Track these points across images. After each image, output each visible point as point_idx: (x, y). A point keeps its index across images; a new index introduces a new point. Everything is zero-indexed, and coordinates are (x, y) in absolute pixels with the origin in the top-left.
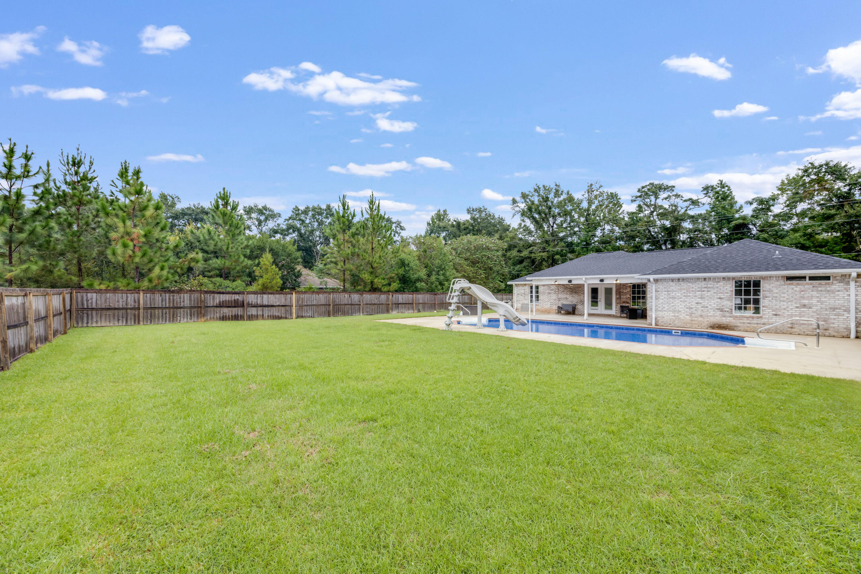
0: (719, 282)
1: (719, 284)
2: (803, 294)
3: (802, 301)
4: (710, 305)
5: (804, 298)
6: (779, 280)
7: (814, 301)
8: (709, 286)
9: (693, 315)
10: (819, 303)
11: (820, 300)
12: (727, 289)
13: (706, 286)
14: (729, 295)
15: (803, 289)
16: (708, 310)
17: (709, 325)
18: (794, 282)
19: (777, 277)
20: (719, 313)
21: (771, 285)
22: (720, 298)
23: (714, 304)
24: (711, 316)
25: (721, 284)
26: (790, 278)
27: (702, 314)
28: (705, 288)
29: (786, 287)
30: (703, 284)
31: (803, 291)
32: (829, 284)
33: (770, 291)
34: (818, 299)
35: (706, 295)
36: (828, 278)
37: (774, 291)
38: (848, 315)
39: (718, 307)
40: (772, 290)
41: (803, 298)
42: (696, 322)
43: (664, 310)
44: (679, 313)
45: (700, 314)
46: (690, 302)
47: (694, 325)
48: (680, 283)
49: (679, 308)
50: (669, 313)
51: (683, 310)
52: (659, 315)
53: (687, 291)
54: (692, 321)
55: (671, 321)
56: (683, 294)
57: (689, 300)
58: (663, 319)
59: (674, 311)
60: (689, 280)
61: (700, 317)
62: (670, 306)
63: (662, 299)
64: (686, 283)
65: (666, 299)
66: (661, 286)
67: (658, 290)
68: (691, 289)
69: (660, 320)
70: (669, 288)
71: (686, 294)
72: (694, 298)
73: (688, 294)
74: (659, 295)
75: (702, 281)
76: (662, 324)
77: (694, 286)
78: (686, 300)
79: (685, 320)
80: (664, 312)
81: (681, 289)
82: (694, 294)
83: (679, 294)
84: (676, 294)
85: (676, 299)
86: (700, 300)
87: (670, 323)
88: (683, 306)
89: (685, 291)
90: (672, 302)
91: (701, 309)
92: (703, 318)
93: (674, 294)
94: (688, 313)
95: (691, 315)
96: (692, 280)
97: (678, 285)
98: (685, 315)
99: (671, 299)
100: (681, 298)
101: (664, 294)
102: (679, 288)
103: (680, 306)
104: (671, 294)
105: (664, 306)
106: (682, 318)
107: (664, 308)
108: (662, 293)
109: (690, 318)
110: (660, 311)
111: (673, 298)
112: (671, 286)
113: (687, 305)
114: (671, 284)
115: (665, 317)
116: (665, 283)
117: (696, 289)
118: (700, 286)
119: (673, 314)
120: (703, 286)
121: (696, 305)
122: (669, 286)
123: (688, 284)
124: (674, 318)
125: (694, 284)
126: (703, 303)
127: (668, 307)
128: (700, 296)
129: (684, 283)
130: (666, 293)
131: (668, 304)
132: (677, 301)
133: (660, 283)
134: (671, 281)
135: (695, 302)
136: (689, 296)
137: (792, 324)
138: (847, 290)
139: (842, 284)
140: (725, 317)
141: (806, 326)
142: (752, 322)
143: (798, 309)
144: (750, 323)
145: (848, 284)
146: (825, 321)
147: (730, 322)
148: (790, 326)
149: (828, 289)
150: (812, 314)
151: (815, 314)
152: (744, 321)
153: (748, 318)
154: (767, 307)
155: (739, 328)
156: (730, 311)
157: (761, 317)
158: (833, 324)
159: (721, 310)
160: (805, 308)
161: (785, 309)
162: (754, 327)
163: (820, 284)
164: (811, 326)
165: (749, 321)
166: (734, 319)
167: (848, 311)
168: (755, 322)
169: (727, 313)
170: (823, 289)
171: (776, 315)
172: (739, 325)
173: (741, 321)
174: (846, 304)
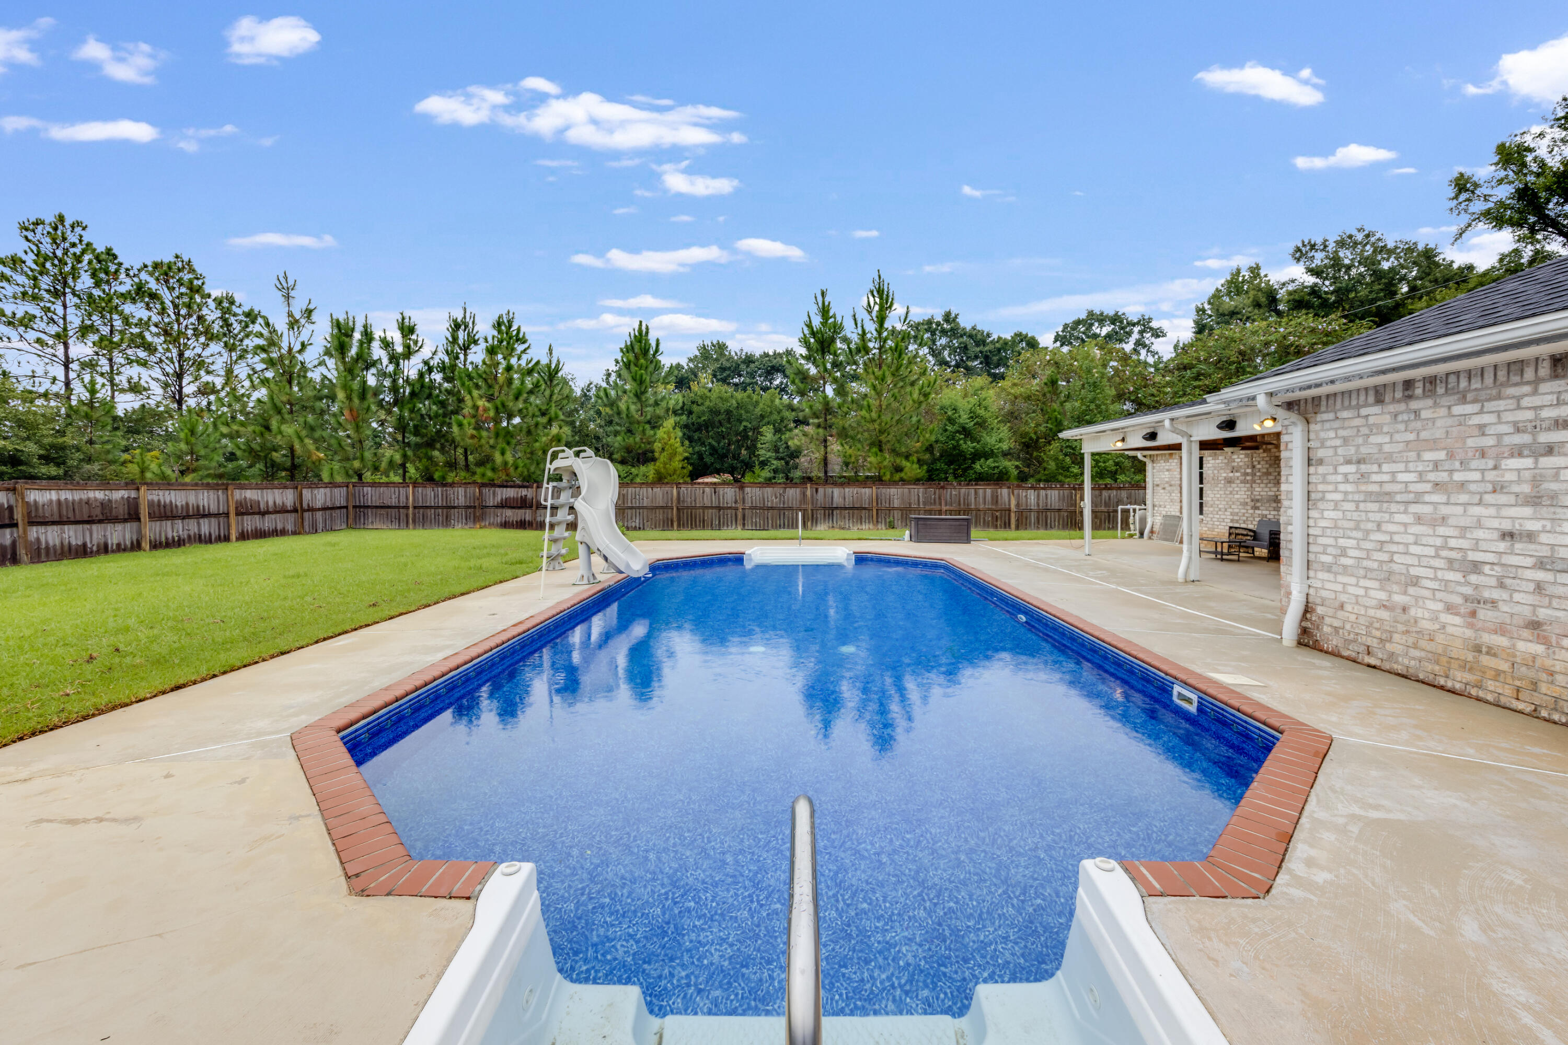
13: (1563, 411)
28: (1560, 425)
30: (1546, 399)
42: (1505, 666)
43: (1345, 567)
44: (1411, 590)
45: (1527, 611)
46: (1463, 522)
47: (1491, 685)
48: (1414, 405)
49: (1409, 560)
50: (1363, 583)
51: (1429, 573)
52: (1324, 594)
53: (1451, 456)
54: (1478, 649)
55: (1368, 634)
56: (1432, 476)
57: (1460, 510)
58: (1340, 614)
59: (1387, 579)
60: (1463, 384)
61: (1526, 633)
62: (1367, 545)
63: (1336, 503)
64: (1445, 401)
65: (1350, 506)
66: (1332, 434)
67: (1321, 453)
68: (1470, 442)
69: (1328, 620)
70: (1366, 442)
71: (1443, 476)
72: (1488, 498)
73: (1458, 477)
74: (1324, 482)
75: (1537, 381)
76: (1333, 642)
77: (1486, 419)
78: (1445, 510)
79: (1440, 638)
80: (1341, 579)
81: (1420, 446)
82: (1491, 476)
83: (1411, 477)
84: (1393, 473)
85: (1394, 507)
86: (1527, 511)
87: (1370, 641)
88: (1431, 551)
89: (1441, 455)
90: (1379, 525)
91: (1529, 574)
92: (1546, 642)
93: (1386, 478)
94: (1458, 600)
95: (1473, 614)
96: (1476, 384)
97: (1406, 422)
98: (1439, 606)
99: (1374, 506)
100: (1418, 499)
101: (1346, 475)
102: (1412, 437)
103: (1413, 549)
104: (1375, 478)
105: (1342, 542)
106: (1425, 625)
107: (1343, 552)
108: (1336, 473)
109: (1469, 633)
110: (1328, 568)
111: (1383, 498)
112: (1377, 429)
113: (1453, 543)
114: (1372, 420)
115: (1348, 607)
116: (1345, 414)
117: (1499, 436)
118: (1529, 415)
119: (1382, 595)
120: (1546, 413)
121: (1502, 546)
122: (1365, 430)
123: (1458, 410)
124: (1384, 614)
125: (1489, 406)
126: (1544, 538)
127: (1358, 548)
128: (1526, 488)
129: (1436, 405)
130: (1351, 468)
131: (1359, 535)
132: (1399, 518)
133: (1325, 416)
134: (1371, 399)
135: (1495, 523)
136: (1462, 486)
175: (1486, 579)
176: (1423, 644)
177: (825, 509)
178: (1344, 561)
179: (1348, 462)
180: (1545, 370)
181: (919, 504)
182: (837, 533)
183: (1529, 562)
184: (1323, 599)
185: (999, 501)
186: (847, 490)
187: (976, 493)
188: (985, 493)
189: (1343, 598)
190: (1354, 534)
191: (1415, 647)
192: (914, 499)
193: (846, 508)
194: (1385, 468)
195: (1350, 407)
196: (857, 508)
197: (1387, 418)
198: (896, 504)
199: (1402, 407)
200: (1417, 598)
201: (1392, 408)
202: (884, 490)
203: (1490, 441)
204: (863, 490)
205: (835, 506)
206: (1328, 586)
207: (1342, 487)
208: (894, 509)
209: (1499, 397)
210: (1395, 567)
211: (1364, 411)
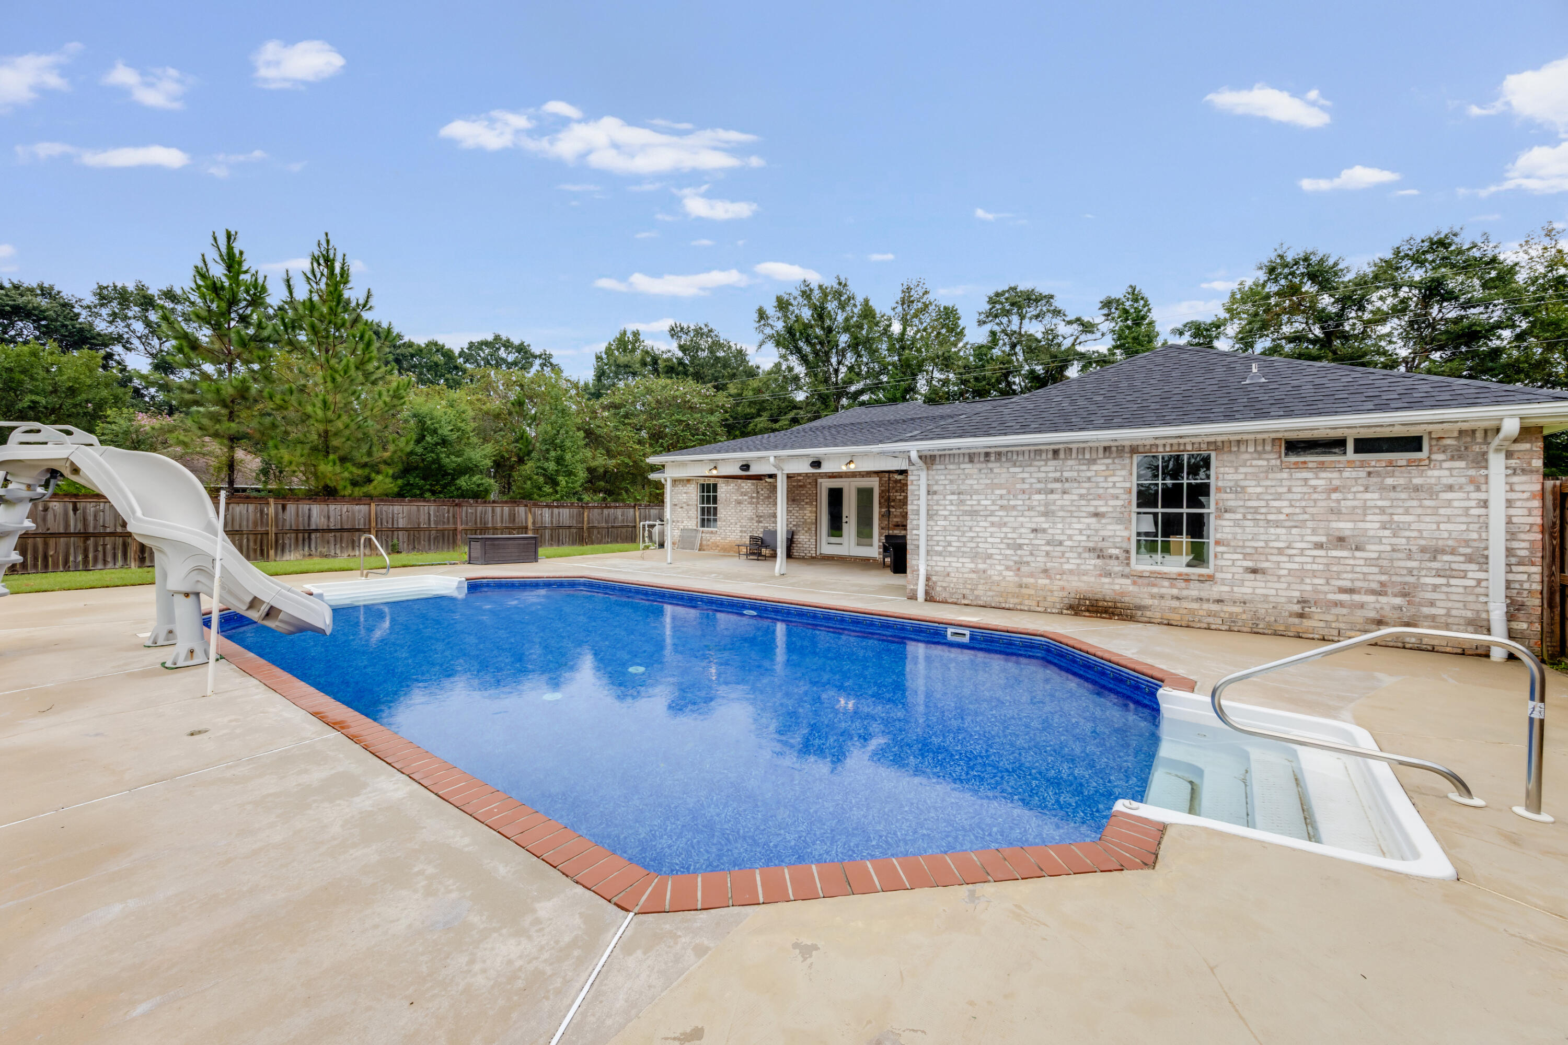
0: (1093, 461)
1: (1094, 468)
2: (1338, 501)
3: (1334, 525)
4: (1070, 537)
5: (1339, 513)
6: (1264, 452)
7: (1372, 524)
8: (1066, 474)
9: (1024, 569)
10: (1387, 533)
11: (1391, 522)
12: (1114, 486)
13: (1058, 475)
14: (1120, 503)
15: (1336, 483)
16: (1063, 553)
17: (1066, 600)
18: (1311, 459)
19: (1260, 443)
20: (1092, 562)
21: (1242, 470)
22: (1096, 515)
23: (1081, 531)
24: (1071, 572)
25: (1099, 467)
26: (1294, 446)
27: (1049, 565)
28: (1056, 480)
29: (1285, 475)
30: (1050, 468)
31: (1335, 490)
32: (1418, 464)
33: (1239, 490)
34: (1385, 518)
35: (1059, 503)
36: (1412, 444)
37: (1250, 490)
38: (1482, 575)
39: (1091, 545)
40: (1243, 488)
41: (1335, 512)
42: (1032, 592)
43: (950, 552)
44: (988, 561)
45: (1042, 565)
46: (1015, 525)
47: (1026, 602)
48: (990, 465)
49: (987, 546)
50: (961, 560)
51: (998, 551)
52: (937, 569)
53: (1009, 493)
54: (1021, 586)
55: (965, 588)
56: (999, 502)
57: (1012, 519)
58: (948, 579)
59: (975, 556)
60: (1015, 457)
61: (1042, 575)
62: (965, 539)
63: (945, 516)
64: (1006, 465)
65: (954, 518)
66: (943, 477)
67: (935, 488)
68: (1018, 486)
69: (939, 584)
70: (963, 483)
71: (1005, 502)
72: (1026, 513)
73: (1012, 503)
74: (938, 504)
75: (1047, 460)
76: (944, 595)
77: (1026, 475)
78: (1006, 519)
79: (1003, 584)
80: (948, 559)
81: (993, 487)
82: (1027, 502)
83: (989, 502)
84: (979, 500)
85: (979, 518)
86: (1043, 519)
87: (965, 592)
88: (999, 540)
89: (1004, 492)
90: (971, 528)
91: (1044, 548)
92: (1049, 577)
93: (975, 503)
94: (1011, 563)
95: (1019, 569)
96: (1021, 458)
97: (986, 474)
98: (1002, 568)
99: (968, 518)
100: (992, 514)
101: (951, 501)
102: (989, 482)
103: (989, 540)
104: (969, 503)
105: (948, 538)
106: (996, 578)
107: (949, 544)
108: (945, 499)
109: (1017, 579)
110: (940, 554)
111: (973, 513)
112: (968, 476)
113: (1010, 535)
114: (967, 471)
115: (953, 575)
116: (951, 467)
117: (1031, 484)
118: (1043, 475)
119: (972, 566)
120: (1051, 475)
121: (1032, 536)
122: (962, 477)
123: (1012, 470)
124: (974, 576)
125: (1027, 469)
126: (1050, 531)
127: (959, 541)
128: (1042, 509)
129: (1001, 466)
130: (955, 497)
131: (960, 534)
132: (982, 524)
133: (939, 467)
134: (967, 459)
135: (1029, 525)
136: (1014, 507)
137: (1303, 602)
138: (1478, 484)
139: (1462, 464)
140: (1109, 575)
141: (1344, 611)
142: (1185, 593)
143: (1321, 553)
144: (1178, 598)
145: (1482, 461)
146: (1405, 595)
147: (1122, 594)
148: (1297, 608)
149: (1417, 481)
150: (1365, 570)
151: (1375, 570)
152: (1163, 591)
153: (1172, 579)
154: (1228, 545)
155: (1148, 614)
156: (1122, 555)
157: (1211, 578)
158: (1432, 604)
159: (1100, 554)
160: (1343, 548)
161: (1280, 551)
162: (1192, 612)
163: (1390, 464)
164: (1359, 613)
165: (1175, 592)
166: (1134, 583)
167: (1482, 560)
168: (1194, 593)
169: (1114, 562)
170: (1402, 481)
171: (1254, 571)
172: (1149, 602)
173: (1155, 590)
174: (1475, 536)
175: (1025, 552)
176: (994, 588)
177: (297, 531)
178: (950, 549)
179: (953, 494)
180: (1050, 455)
181: (429, 524)
182: (317, 562)
183: (1043, 542)
184: (937, 572)
185: (517, 520)
186: (332, 507)
187: (493, 511)
188: (502, 511)
189: (949, 569)
190: (956, 533)
191: (990, 590)
192: (423, 518)
193: (330, 531)
194: (974, 497)
195: (953, 463)
196: (348, 530)
197: (976, 471)
198: (402, 524)
199: (984, 465)
200: (991, 565)
201: (978, 466)
202: (385, 508)
203: (1027, 486)
204: (357, 507)
205: (313, 527)
206: (939, 564)
207: (949, 508)
208: (398, 529)
209: (1030, 465)
210: (980, 550)
211: (962, 466)
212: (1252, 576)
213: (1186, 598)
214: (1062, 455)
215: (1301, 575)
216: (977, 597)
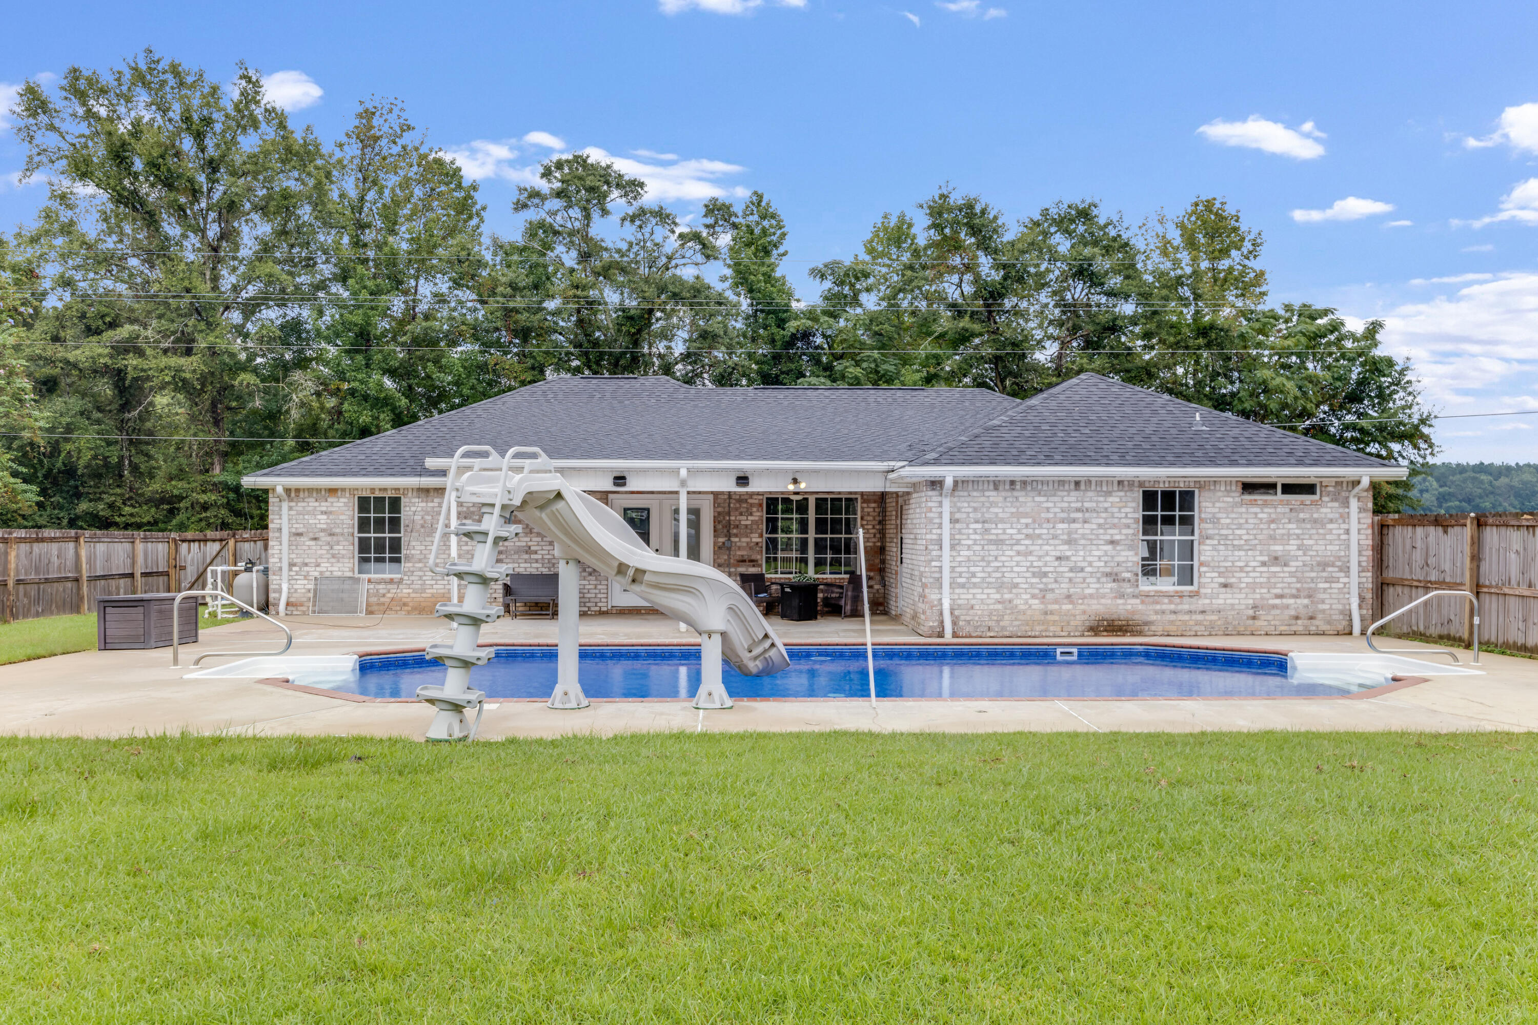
0: (1109, 493)
1: (1110, 499)
2: (1274, 530)
3: (1272, 548)
4: (1090, 564)
5: (1275, 539)
6: (1231, 491)
7: (1292, 546)
8: (1086, 505)
9: (1049, 596)
10: (1300, 553)
11: (1303, 545)
12: (1126, 517)
13: (1079, 505)
14: (1131, 531)
15: (1273, 516)
16: (1084, 579)
17: (1087, 624)
18: (1259, 497)
19: (1227, 484)
20: (1109, 586)
21: (1217, 505)
22: (1112, 542)
23: (1099, 557)
24: (1091, 596)
25: (1114, 499)
26: (1249, 487)
27: (1072, 590)
28: (1078, 510)
29: (1244, 510)
30: (1072, 499)
31: (1273, 521)
32: (1313, 503)
33: (1215, 521)
34: (1299, 542)
35: (1080, 531)
36: (1312, 489)
37: (1223, 521)
38: (1346, 580)
39: (1108, 570)
40: (1218, 519)
41: (1272, 538)
42: (1056, 618)
43: (974, 584)
44: (1014, 591)
45: (1065, 591)
46: (1041, 553)
47: (1052, 628)
48: (1016, 494)
49: (1013, 575)
50: (986, 591)
51: (1024, 580)
52: (960, 602)
53: (1034, 521)
54: (1046, 613)
55: (991, 620)
56: (1025, 531)
57: (1038, 548)
58: (971, 612)
59: (1000, 587)
60: (1040, 487)
61: (1065, 601)
62: (990, 569)
63: (969, 546)
64: (1031, 494)
65: (979, 548)
66: (966, 505)
67: (957, 516)
68: (1043, 515)
69: (962, 618)
70: (988, 511)
71: (1030, 531)
72: (1051, 542)
73: (1037, 531)
74: (960, 533)
75: (1069, 491)
76: (968, 630)
77: (1050, 505)
78: (1032, 548)
79: (1029, 612)
80: (971, 591)
81: (1019, 515)
82: (1052, 531)
83: (1014, 531)
84: (1004, 529)
85: (1005, 548)
86: (1066, 547)
87: (990, 624)
88: (1024, 569)
89: (1029, 521)
90: (996, 558)
91: (1067, 575)
92: (1072, 603)
93: (1000, 531)
94: (1037, 591)
95: (1044, 597)
96: (1045, 488)
97: (1012, 502)
98: (1028, 596)
99: (994, 547)
100: (1018, 542)
101: (975, 529)
102: (1014, 510)
103: (1016, 569)
104: (993, 531)
105: (972, 569)
106: (1022, 607)
107: (974, 575)
108: (968, 528)
109: (1042, 606)
110: (963, 586)
111: (999, 542)
112: (993, 504)
113: (1035, 564)
114: (991, 499)
115: (977, 607)
116: (975, 494)
117: (1055, 513)
118: (1066, 505)
119: (998, 596)
120: (1073, 505)
121: (1056, 563)
122: (987, 504)
123: (1037, 499)
124: (1000, 607)
125: (1051, 499)
126: (1073, 559)
127: (984, 572)
128: (1065, 537)
129: (1026, 495)
130: (979, 526)
131: (984, 564)
132: (1007, 553)
133: (961, 493)
134: (991, 487)
135: (1054, 553)
136: (1039, 536)
137: (1255, 607)
138: (1345, 518)
139: (1336, 504)
140: (1122, 596)
141: (1278, 612)
142: (1180, 607)
143: (1264, 569)
144: (1175, 613)
145: (1346, 503)
146: (1309, 597)
147: (1133, 613)
148: (1251, 612)
149: (1315, 516)
150: (1289, 580)
151: (1294, 580)
152: (1164, 607)
153: (1170, 596)
154: (1208, 566)
155: (1153, 628)
156: (1133, 579)
157: (1196, 594)
158: (1323, 602)
159: (1115, 578)
160: (1277, 565)
161: (1241, 569)
162: (1184, 622)
163: (1302, 503)
164: (1287, 612)
165: (1172, 607)
166: (1143, 602)
167: (1346, 570)
168: (1186, 607)
169: (1126, 585)
170: (1307, 516)
171: (1225, 586)
172: (1154, 618)
173: (1158, 607)
174: (1342, 553)
175: (1050, 580)
176: (1021, 617)
178: (974, 580)
179: (977, 522)
180: (1072, 486)
183: (1066, 569)
184: (959, 605)
189: (973, 602)
190: (981, 564)
191: (1016, 620)
194: (1000, 526)
195: (977, 490)
197: (1001, 499)
199: (1009, 494)
200: (1017, 594)
201: (1003, 494)
203: (1051, 515)
206: (963, 596)
207: (972, 537)
209: (1054, 495)
210: (1005, 580)
211: (987, 494)
212: (1224, 590)
213: (1180, 612)
214: (1083, 487)
215: (1253, 587)
216: (1003, 628)
